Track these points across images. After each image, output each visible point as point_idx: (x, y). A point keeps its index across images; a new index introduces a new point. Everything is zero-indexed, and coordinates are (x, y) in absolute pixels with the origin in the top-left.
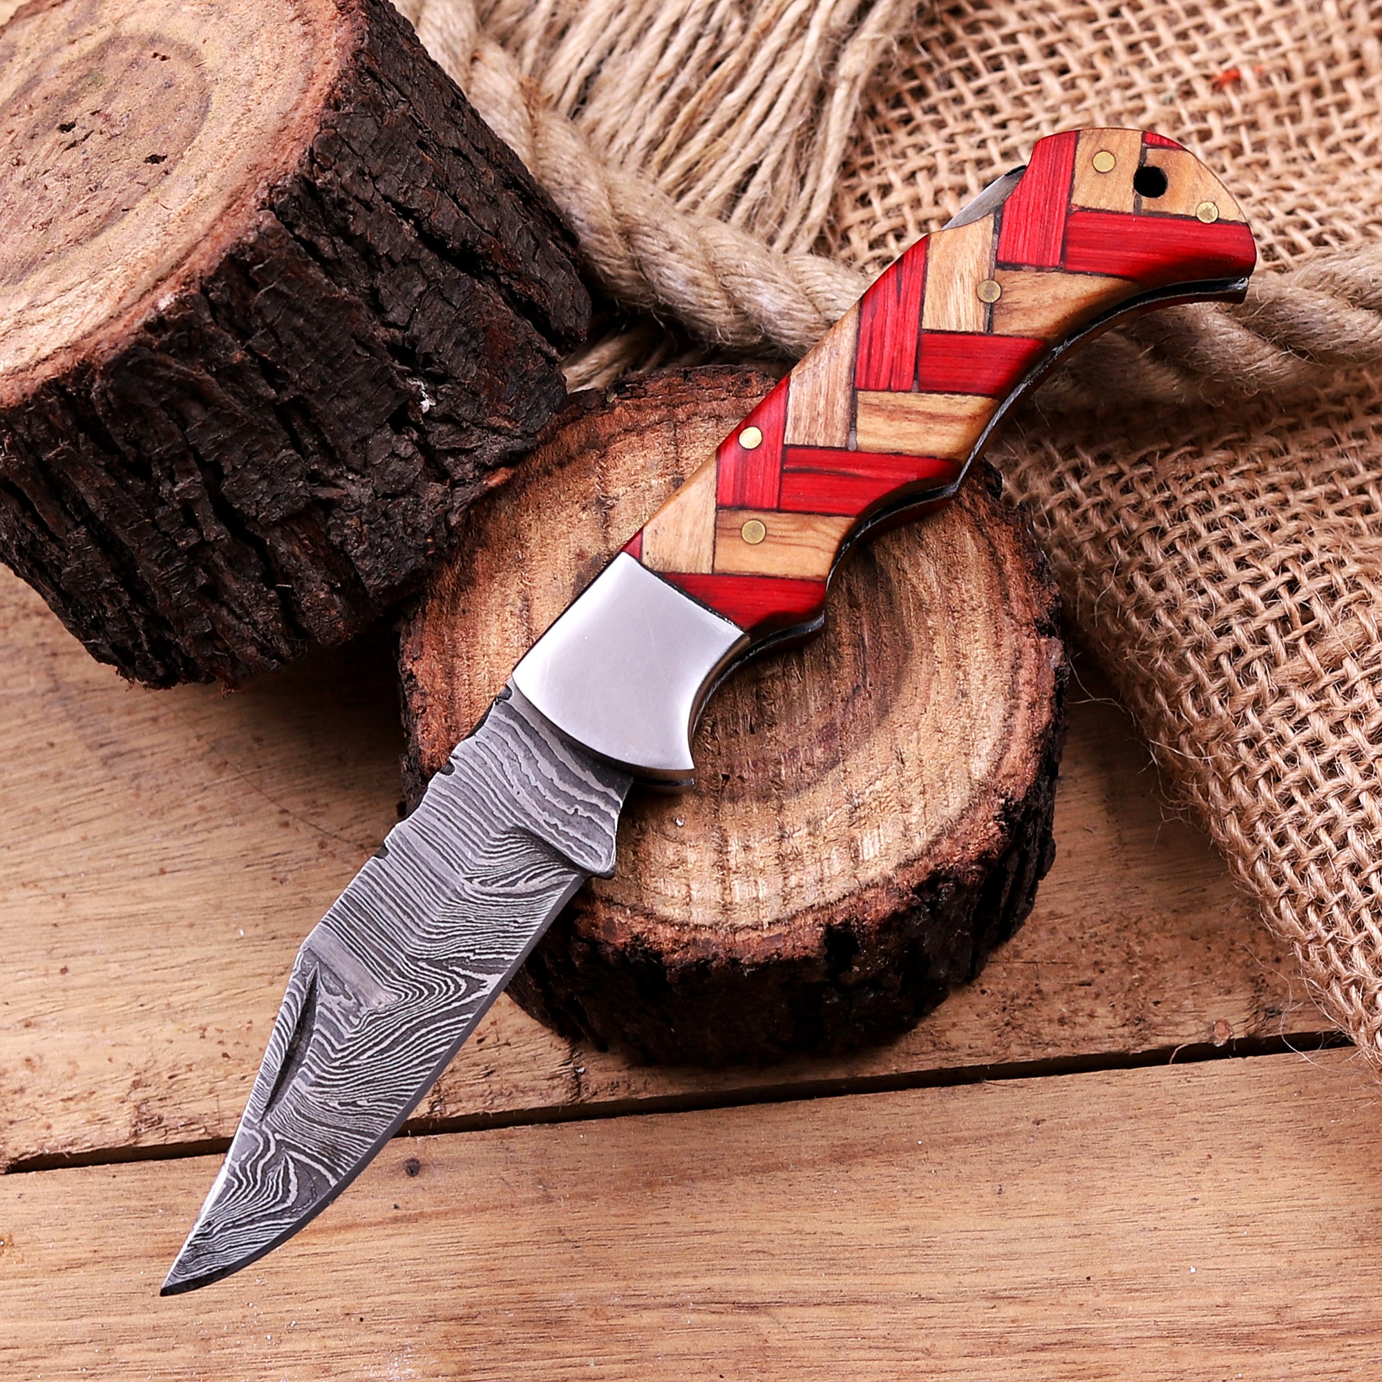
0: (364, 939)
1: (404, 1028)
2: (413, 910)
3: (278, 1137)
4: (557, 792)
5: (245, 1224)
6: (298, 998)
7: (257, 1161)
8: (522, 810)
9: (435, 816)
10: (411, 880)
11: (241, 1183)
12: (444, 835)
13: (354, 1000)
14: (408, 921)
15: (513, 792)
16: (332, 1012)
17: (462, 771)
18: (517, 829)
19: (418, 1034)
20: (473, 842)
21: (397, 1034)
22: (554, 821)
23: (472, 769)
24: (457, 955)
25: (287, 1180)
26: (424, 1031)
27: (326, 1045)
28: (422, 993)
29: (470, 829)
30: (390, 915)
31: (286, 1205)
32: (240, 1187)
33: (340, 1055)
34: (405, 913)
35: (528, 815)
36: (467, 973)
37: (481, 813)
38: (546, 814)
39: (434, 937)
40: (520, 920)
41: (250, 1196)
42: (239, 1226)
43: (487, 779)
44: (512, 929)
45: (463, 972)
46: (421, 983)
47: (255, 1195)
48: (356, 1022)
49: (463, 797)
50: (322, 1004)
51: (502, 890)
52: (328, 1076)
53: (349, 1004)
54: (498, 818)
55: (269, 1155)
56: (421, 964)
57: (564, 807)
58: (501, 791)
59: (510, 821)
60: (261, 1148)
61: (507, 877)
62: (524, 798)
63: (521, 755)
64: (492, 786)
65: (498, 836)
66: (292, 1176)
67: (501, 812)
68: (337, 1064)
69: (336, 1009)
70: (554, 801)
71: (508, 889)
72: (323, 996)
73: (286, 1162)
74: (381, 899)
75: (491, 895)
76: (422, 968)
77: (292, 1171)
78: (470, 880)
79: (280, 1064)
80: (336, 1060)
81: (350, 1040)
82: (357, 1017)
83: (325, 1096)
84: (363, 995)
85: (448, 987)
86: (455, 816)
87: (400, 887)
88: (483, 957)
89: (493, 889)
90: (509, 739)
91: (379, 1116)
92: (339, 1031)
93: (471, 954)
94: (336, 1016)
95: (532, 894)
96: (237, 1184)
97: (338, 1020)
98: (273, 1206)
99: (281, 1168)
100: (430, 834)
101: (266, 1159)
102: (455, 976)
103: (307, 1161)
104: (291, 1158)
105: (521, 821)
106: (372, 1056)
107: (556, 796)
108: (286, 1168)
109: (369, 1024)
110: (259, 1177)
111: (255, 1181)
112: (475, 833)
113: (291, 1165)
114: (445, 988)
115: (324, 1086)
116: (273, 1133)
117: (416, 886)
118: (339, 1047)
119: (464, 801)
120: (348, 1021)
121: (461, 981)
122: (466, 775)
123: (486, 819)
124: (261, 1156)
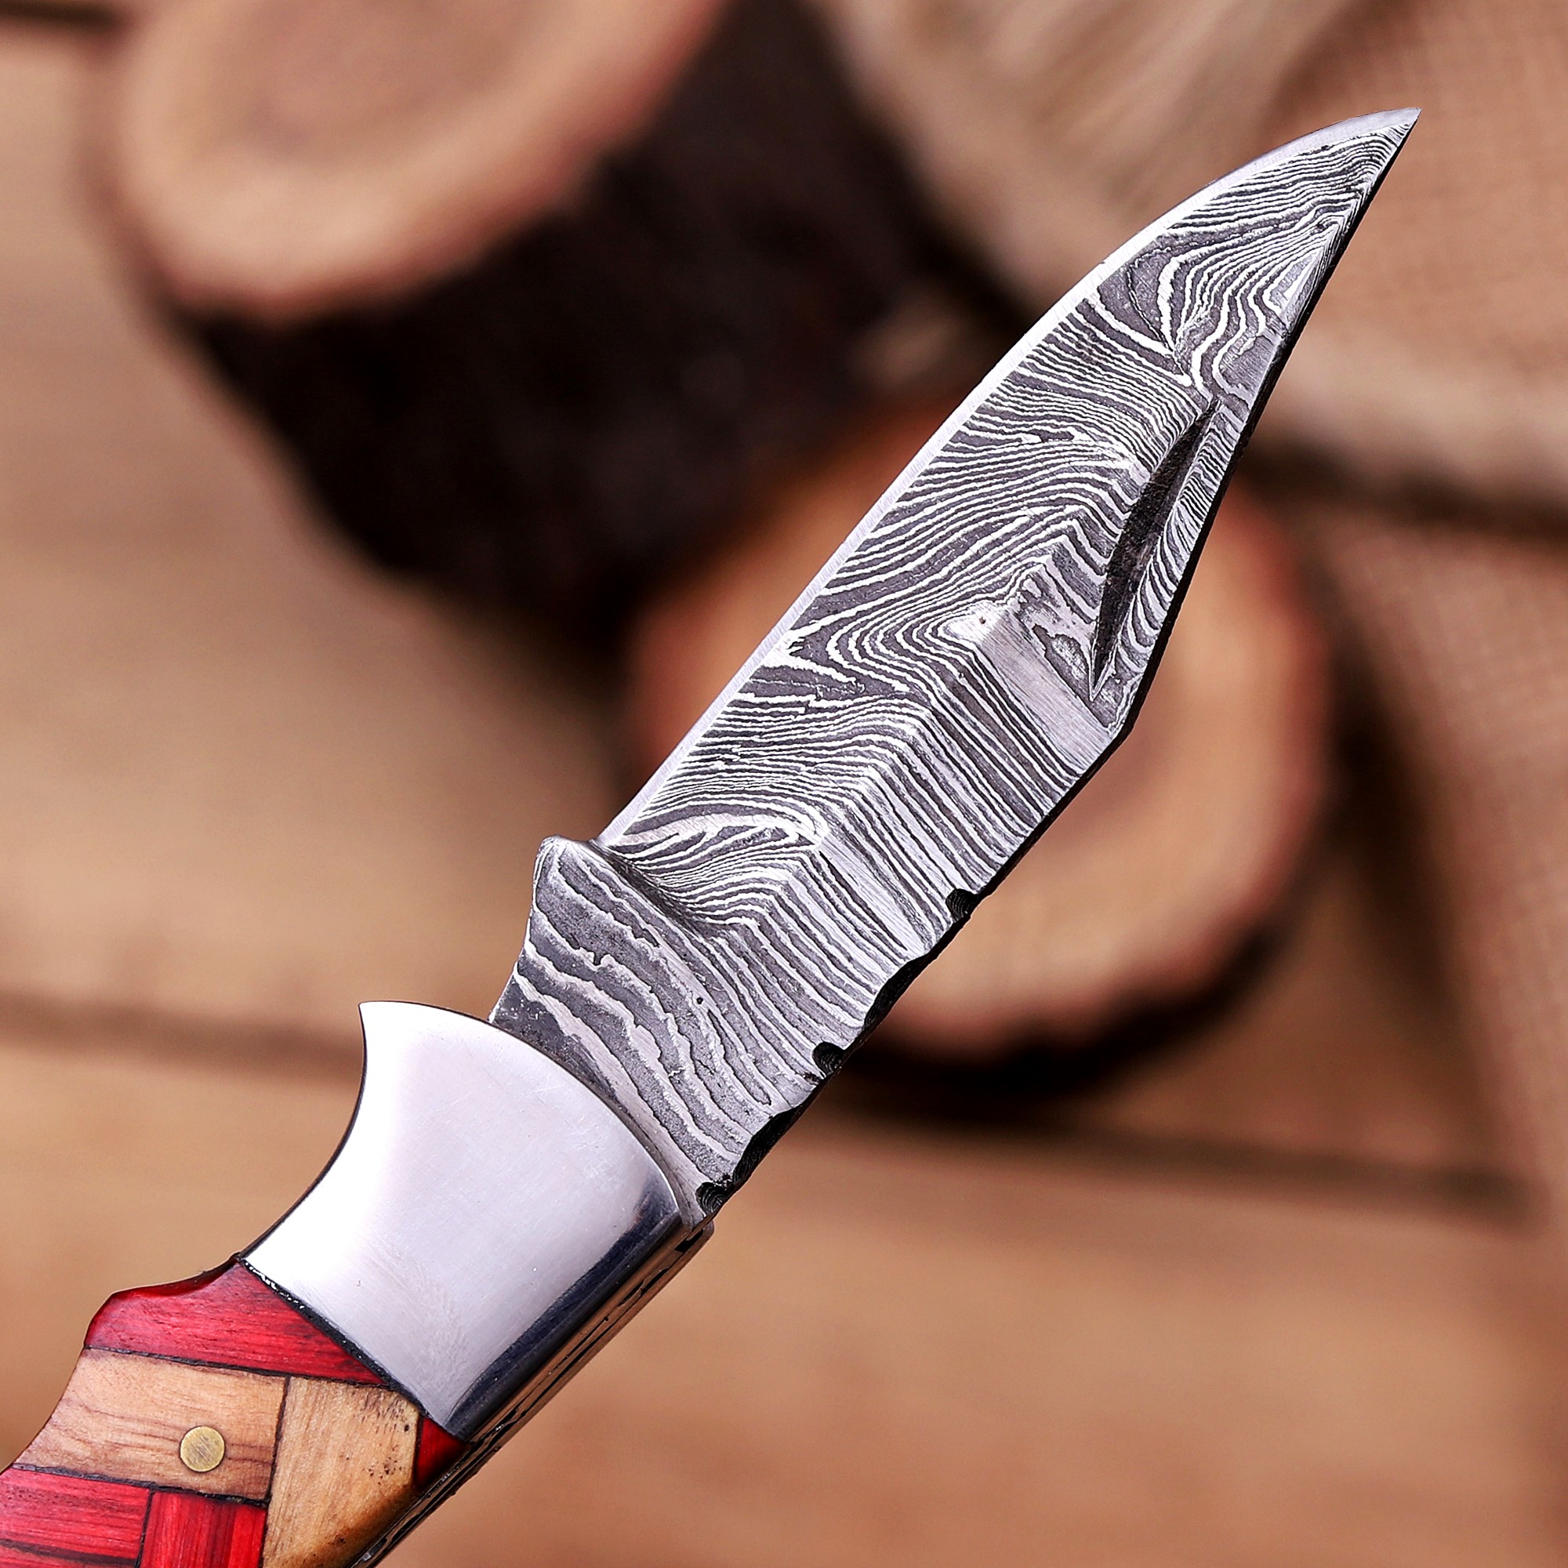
0: (1004, 740)
1: (945, 571)
2: (910, 789)
3: (1185, 380)
4: (629, 999)
5: (1257, 226)
6: (1131, 633)
7: (1226, 337)
8: (695, 968)
9: (857, 966)
10: (909, 845)
11: (1258, 300)
12: (843, 929)
13: (1030, 626)
14: (921, 769)
15: (708, 1003)
16: (1072, 605)
17: (799, 1048)
18: (709, 932)
19: (921, 560)
20: (790, 912)
21: (958, 561)
22: (641, 943)
23: (782, 1054)
24: (839, 704)
25: (1176, 301)
26: (910, 567)
27: (1086, 544)
28: (907, 637)
29: (793, 938)
30: (953, 782)
31: (1182, 258)
32: (1261, 291)
33: (1063, 525)
34: (925, 784)
35: (685, 957)
36: (822, 670)
37: (773, 967)
38: (653, 956)
39: (875, 738)
40: (720, 765)
41: (1243, 276)
42: (1266, 224)
43: (753, 1030)
44: (736, 748)
45: (831, 671)
46: (907, 653)
47: (1235, 276)
48: (1030, 586)
49: (802, 1000)
50: (1088, 621)
51: (748, 820)
52: (1088, 487)
53: (1038, 618)
54: (740, 954)
55: (1203, 348)
56: (904, 688)
57: (621, 970)
58: (731, 1006)
59: (720, 948)
60: (1217, 360)
61: (736, 845)
62: (692, 990)
63: (689, 1075)
64: (746, 1016)
65: (744, 921)
66: (1165, 309)
67: (735, 967)
68: (1070, 509)
69: (1064, 611)
70: (637, 982)
71: (737, 821)
72: (1084, 633)
73: (1174, 335)
74: (966, 812)
75: (768, 811)
76: (902, 680)
77: (1166, 319)
78: (803, 841)
79: (1174, 512)
80: (1071, 516)
81: (1044, 552)
82: (1026, 593)
83: (1097, 451)
84: (1014, 635)
85: (859, 644)
86: (820, 965)
87: (931, 834)
88: (793, 699)
89: (762, 823)
90: (710, 1107)
91: (1002, 414)
92: (1061, 568)
93: (814, 704)
94: (1066, 597)
95: (697, 811)
96: (1266, 296)
97: (1061, 591)
98: (1205, 257)
99: (1185, 327)
100: (868, 931)
101: (1211, 339)
102: (845, 665)
103: (1137, 337)
104: (1164, 342)
105: (701, 948)
106: (1005, 522)
107: (633, 991)
108: (1175, 324)
109: (1005, 580)
110: (1225, 309)
111: (1232, 302)
112: (785, 930)
113: (1166, 329)
114: (866, 643)
115: (1098, 470)
116: (1193, 387)
117: (901, 834)
118: (1063, 539)
119: (800, 989)
120: (1044, 590)
121: (835, 656)
122: (793, 1041)
123: (764, 956)
124: (1217, 345)
